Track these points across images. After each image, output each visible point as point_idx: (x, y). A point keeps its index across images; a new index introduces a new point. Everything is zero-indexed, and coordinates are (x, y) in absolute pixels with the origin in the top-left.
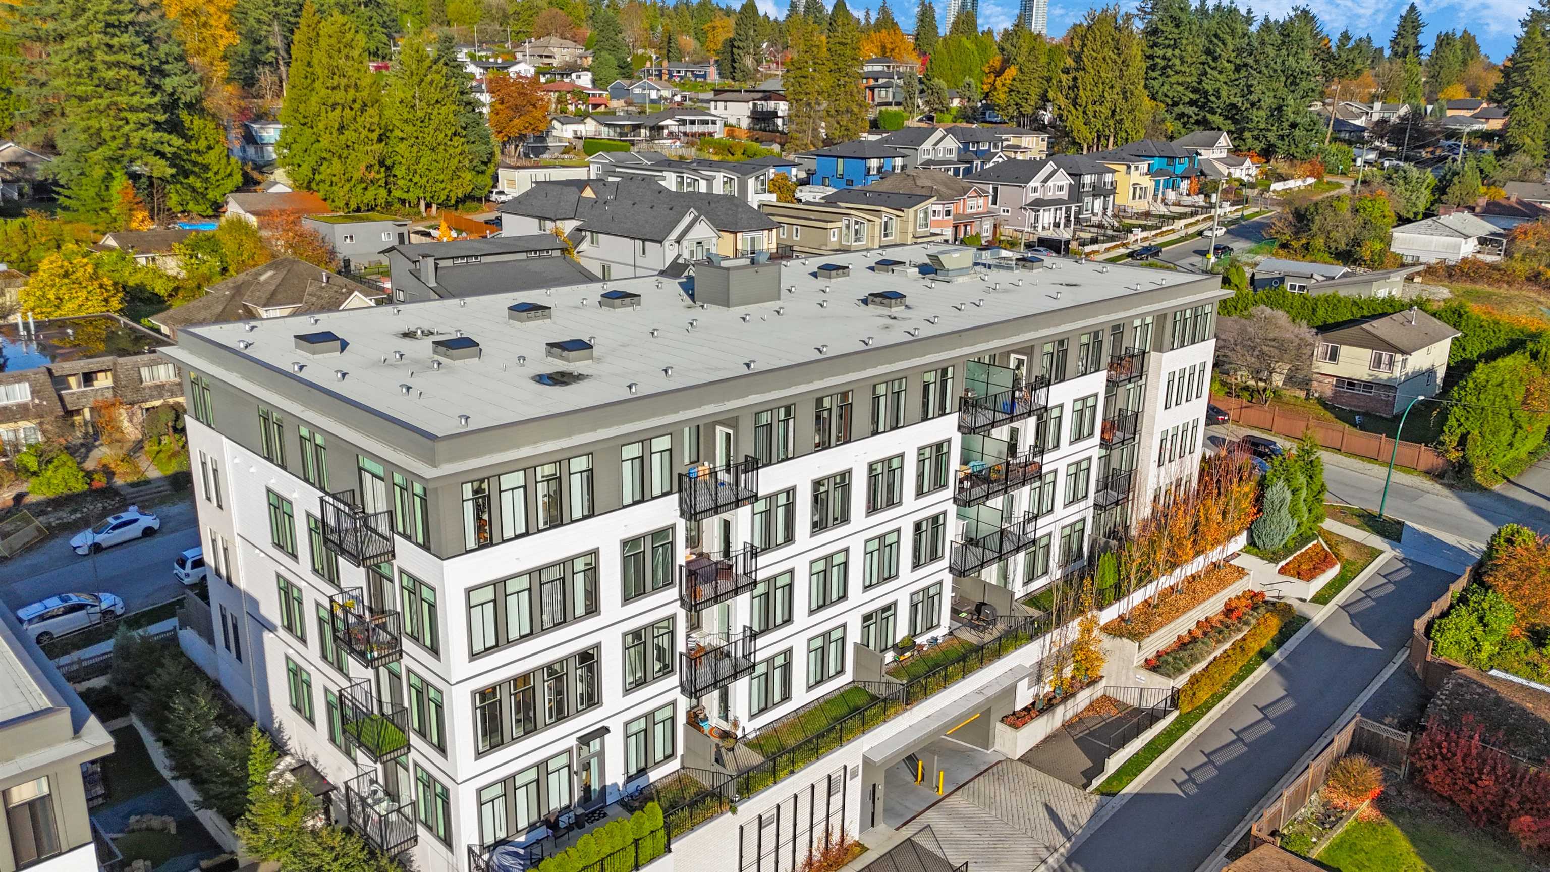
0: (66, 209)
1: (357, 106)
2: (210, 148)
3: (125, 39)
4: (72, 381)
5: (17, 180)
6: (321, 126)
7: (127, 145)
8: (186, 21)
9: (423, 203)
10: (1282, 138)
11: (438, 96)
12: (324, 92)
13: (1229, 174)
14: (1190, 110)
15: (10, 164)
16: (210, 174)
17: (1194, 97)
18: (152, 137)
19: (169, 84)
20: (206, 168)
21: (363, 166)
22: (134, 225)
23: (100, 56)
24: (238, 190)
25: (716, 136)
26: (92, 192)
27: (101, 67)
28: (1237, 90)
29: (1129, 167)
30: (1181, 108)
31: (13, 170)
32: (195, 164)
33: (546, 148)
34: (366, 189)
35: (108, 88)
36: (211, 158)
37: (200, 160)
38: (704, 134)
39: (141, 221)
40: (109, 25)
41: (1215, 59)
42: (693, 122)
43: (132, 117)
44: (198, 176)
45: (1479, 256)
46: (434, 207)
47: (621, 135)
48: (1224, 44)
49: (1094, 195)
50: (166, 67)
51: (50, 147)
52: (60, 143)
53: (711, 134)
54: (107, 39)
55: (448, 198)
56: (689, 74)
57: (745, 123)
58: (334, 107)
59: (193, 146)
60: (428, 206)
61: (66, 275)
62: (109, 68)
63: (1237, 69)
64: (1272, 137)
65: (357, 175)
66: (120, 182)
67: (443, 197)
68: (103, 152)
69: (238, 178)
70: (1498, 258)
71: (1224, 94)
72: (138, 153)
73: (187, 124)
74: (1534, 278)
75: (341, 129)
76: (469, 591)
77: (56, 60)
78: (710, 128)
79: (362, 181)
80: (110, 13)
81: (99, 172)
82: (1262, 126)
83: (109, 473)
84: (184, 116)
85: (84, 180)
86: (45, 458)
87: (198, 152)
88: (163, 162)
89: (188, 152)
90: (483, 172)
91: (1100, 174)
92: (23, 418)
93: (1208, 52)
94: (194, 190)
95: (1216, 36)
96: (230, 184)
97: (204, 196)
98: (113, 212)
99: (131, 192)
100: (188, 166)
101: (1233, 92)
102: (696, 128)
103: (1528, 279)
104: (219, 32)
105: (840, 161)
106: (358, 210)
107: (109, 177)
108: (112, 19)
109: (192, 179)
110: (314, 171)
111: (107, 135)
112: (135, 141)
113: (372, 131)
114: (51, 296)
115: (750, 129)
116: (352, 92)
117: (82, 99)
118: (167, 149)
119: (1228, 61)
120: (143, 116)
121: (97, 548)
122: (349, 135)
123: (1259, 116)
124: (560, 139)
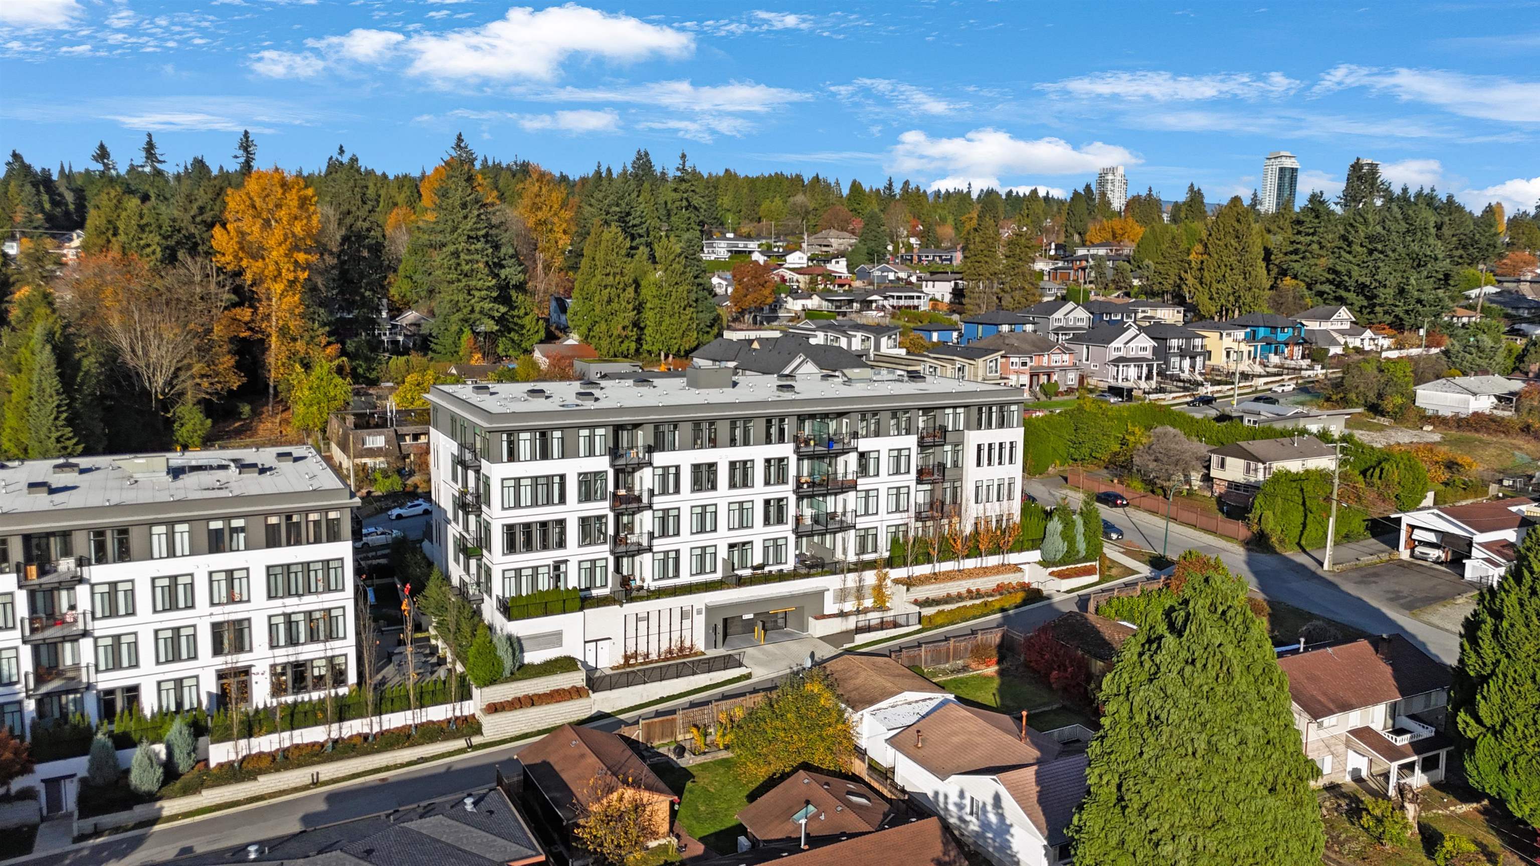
0: (434, 351)
1: (621, 286)
2: (526, 314)
3: (479, 246)
4: (407, 438)
5: (414, 335)
6: (596, 299)
7: (472, 311)
8: (539, 228)
9: (663, 354)
10: (1407, 312)
11: (678, 279)
12: (599, 277)
13: (1346, 343)
14: (1327, 288)
15: (411, 325)
16: (524, 331)
17: (1331, 277)
18: (487, 305)
19: (503, 273)
20: (523, 327)
21: (620, 327)
22: (473, 362)
23: (462, 256)
24: (541, 342)
25: (922, 308)
26: (450, 341)
27: (463, 263)
28: (1368, 271)
29: (1221, 335)
30: (1319, 287)
31: (412, 328)
32: (516, 324)
33: (777, 318)
34: (622, 342)
35: (466, 275)
36: (526, 321)
37: (519, 322)
38: (909, 307)
39: (477, 360)
40: (469, 237)
41: (1349, 245)
42: (899, 298)
43: (477, 294)
44: (517, 332)
45: (1495, 411)
46: (671, 357)
47: (837, 307)
48: (1357, 232)
49: (1181, 356)
50: (504, 262)
51: (432, 313)
52: (437, 311)
53: (916, 307)
54: (468, 246)
55: (679, 350)
56: (937, 259)
57: (948, 298)
58: (606, 287)
59: (515, 313)
60: (667, 356)
61: (418, 385)
62: (467, 264)
63: (1371, 252)
64: (1399, 311)
65: (615, 333)
66: (467, 335)
67: (675, 349)
68: (459, 315)
69: (542, 334)
70: (1510, 413)
71: (1355, 274)
72: (478, 316)
73: (514, 298)
74: (1526, 429)
75: (610, 301)
76: (503, 480)
77: (438, 259)
78: (916, 302)
79: (619, 336)
80: (471, 230)
81: (454, 328)
82: (1389, 302)
83: (416, 487)
84: (513, 294)
85: (447, 333)
86: (385, 474)
87: (519, 317)
88: (492, 322)
89: (513, 317)
90: (708, 333)
91: (1188, 339)
92: (380, 456)
93: (1344, 238)
94: (513, 341)
95: (1351, 225)
96: (537, 338)
97: (519, 345)
98: (461, 354)
99: (472, 341)
100: (511, 325)
101: (1363, 273)
102: (902, 302)
103: (1522, 430)
104: (559, 235)
105: (980, 327)
106: (615, 356)
107: (461, 331)
108: (472, 234)
109: (512, 334)
110: (590, 330)
111: (461, 305)
112: (477, 309)
113: (629, 303)
114: (409, 396)
115: (951, 303)
116: (618, 277)
117: (451, 282)
118: (496, 314)
119: (1362, 246)
120: (484, 293)
121: (399, 517)
122: (615, 305)
123: (1386, 294)
124: (789, 311)
